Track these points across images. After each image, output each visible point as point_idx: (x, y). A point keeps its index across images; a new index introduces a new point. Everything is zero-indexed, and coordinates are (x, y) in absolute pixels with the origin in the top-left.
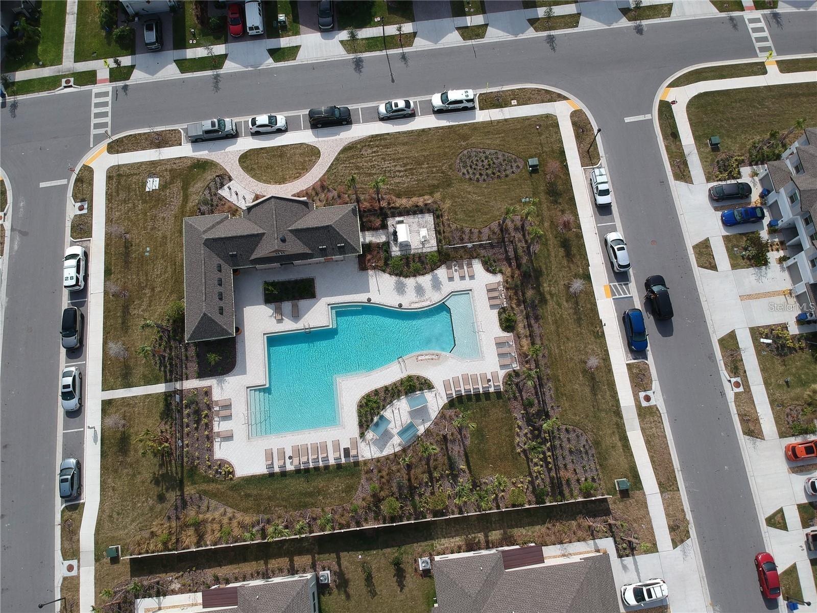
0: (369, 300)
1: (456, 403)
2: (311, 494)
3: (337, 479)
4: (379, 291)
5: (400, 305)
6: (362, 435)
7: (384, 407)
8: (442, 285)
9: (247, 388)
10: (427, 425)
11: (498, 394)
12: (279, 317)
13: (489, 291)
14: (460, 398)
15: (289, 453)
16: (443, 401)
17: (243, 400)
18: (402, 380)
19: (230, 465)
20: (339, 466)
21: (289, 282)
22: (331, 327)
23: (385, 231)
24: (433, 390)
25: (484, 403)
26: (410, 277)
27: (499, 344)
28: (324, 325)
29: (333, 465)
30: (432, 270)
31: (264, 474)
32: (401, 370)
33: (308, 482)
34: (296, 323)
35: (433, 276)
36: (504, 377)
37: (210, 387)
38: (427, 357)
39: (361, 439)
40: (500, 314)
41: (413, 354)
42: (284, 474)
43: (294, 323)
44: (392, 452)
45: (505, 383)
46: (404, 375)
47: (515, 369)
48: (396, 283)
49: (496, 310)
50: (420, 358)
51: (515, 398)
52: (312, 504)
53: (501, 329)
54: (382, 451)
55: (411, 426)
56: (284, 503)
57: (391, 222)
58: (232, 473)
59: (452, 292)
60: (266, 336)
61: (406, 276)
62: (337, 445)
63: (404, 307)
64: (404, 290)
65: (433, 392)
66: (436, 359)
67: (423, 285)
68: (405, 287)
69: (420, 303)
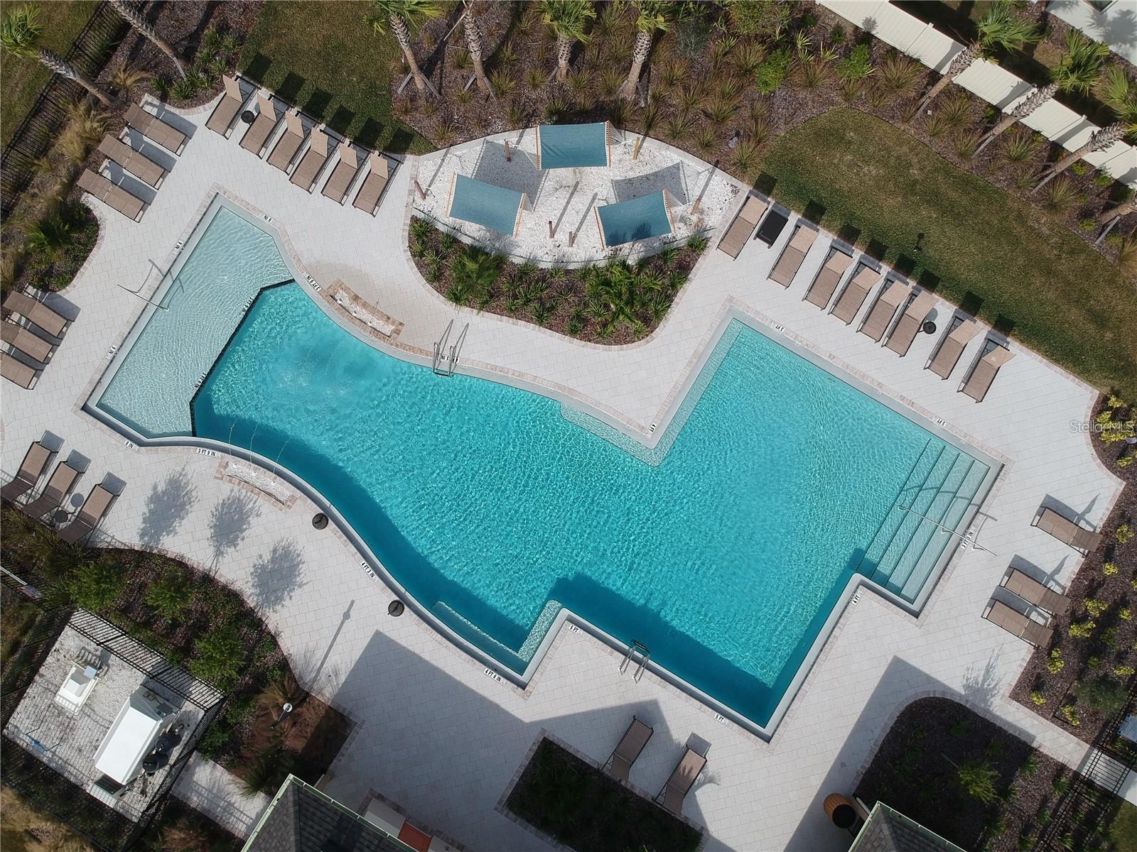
1: (387, 133)
5: (321, 521)
6: (697, 245)
9: (916, 615)
10: (511, 137)
15: (925, 344)
16: (416, 166)
20: (814, 214)
22: (565, 612)
24: (421, 216)
26: (224, 588)
27: (141, 198)
28: (579, 632)
29: (829, 227)
32: (463, 336)
33: (921, 236)
37: (1015, 696)
38: (364, 314)
41: (400, 354)
43: (662, 708)
47: (157, 102)
49: (66, 297)
50: (388, 329)
53: (101, 233)
58: (1102, 406)
59: (141, 444)
60: (767, 731)
61: (233, 597)
62: (783, 270)
63: (315, 506)
64: (273, 560)
65: (425, 211)
66: (347, 290)
67: (209, 533)
68: (263, 567)
69: (257, 484)
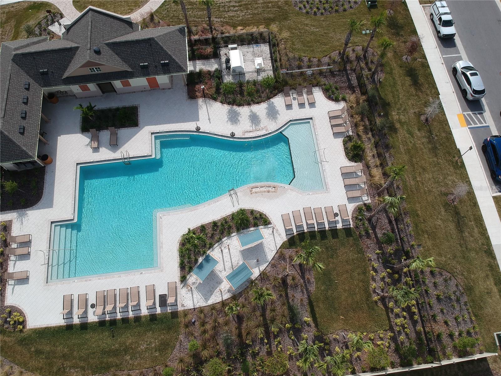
0: (198, 129)
1: (298, 241)
2: (115, 353)
3: (150, 334)
4: (209, 119)
5: (233, 135)
6: (183, 279)
7: (211, 246)
8: (279, 114)
9: (52, 223)
10: (262, 268)
11: (347, 231)
12: (95, 145)
13: (331, 118)
14: (302, 236)
15: (92, 300)
16: (282, 238)
17: (46, 236)
18: (233, 215)
19: (21, 313)
20: (153, 318)
21: (110, 110)
22: (153, 157)
23: (218, 60)
24: (269, 226)
25: (331, 241)
26: (243, 105)
27: (346, 175)
28: (146, 155)
29: (145, 316)
30: (269, 98)
31: (60, 326)
32: (233, 203)
33: (113, 337)
34: (114, 152)
35: (269, 105)
36: (353, 211)
37: (11, 221)
38: (263, 189)
39: (181, 283)
40: (345, 143)
41: (246, 186)
42: (84, 326)
43: (111, 152)
44: (219, 300)
45: (355, 218)
46: (235, 209)
47: (366, 202)
48: (229, 112)
49: (340, 139)
50: (254, 190)
51: (368, 235)
52: (117, 366)
53: (347, 159)
54: (207, 299)
55: (243, 268)
56: (82, 364)
57: (223, 51)
58: (23, 323)
59: (291, 121)
60: (79, 166)
61: (240, 105)
62: (152, 290)
63: (237, 137)
64: (237, 119)
65: (269, 228)
66: (273, 192)
67: (258, 114)
68: (238, 116)
69: (255, 132)
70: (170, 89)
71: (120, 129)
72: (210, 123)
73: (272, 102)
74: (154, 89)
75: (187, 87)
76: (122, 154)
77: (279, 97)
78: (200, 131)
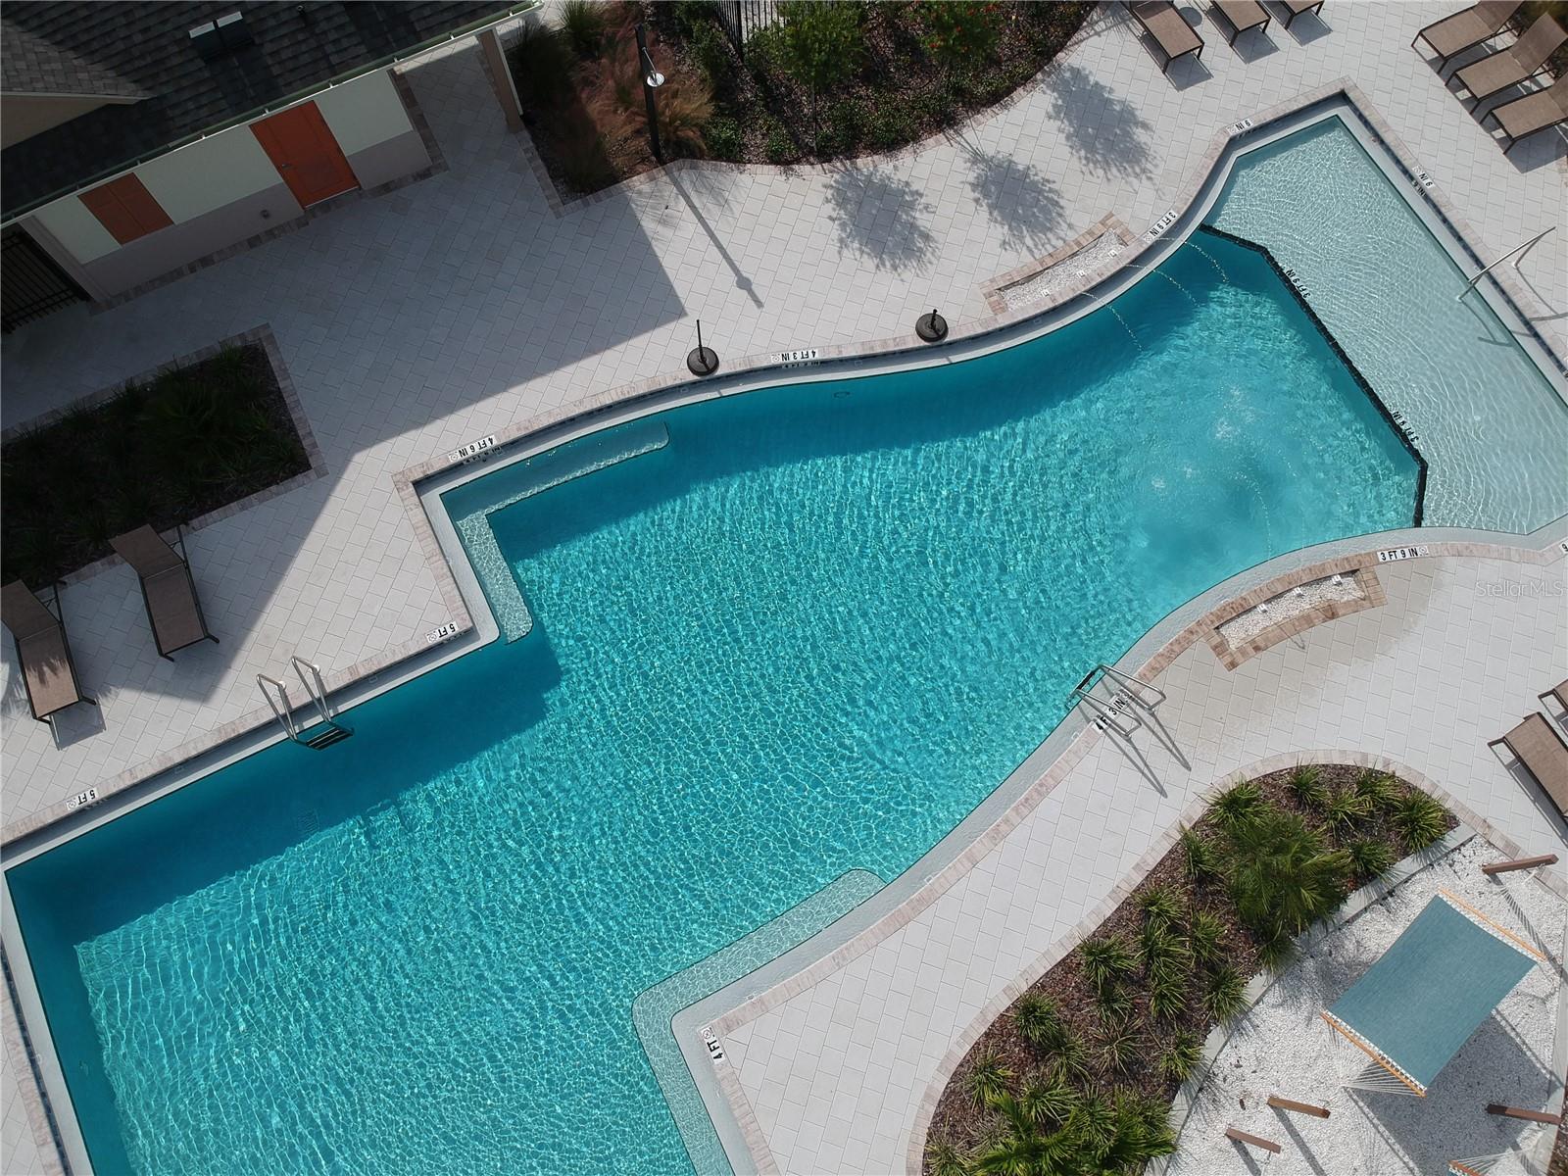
0: (704, 364)
4: (744, 283)
5: (933, 329)
8: (1145, 126)
10: (1540, 1145)
21: (81, 421)
22: (488, 634)
26: (916, 138)
28: (435, 639)
30: (1043, 55)
32: (1145, 770)
34: (203, 695)
35: (1062, 88)
41: (1172, 628)
43: (188, 705)
46: (1181, 807)
48: (841, 201)
50: (1235, 634)
59: (1234, 143)
61: (891, 142)
63: (966, 334)
64: (913, 227)
65: (1456, 856)
66: (1356, 606)
67: (1021, 161)
68: (911, 206)
69: (1059, 269)
70: (425, 174)
71: (195, 522)
72: (759, 304)
73: (1077, 73)
74: (326, 207)
75: (526, 134)
76: (273, 691)
77: (1098, 34)
78: (719, 372)
